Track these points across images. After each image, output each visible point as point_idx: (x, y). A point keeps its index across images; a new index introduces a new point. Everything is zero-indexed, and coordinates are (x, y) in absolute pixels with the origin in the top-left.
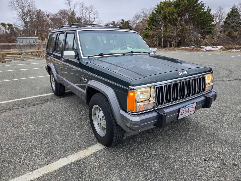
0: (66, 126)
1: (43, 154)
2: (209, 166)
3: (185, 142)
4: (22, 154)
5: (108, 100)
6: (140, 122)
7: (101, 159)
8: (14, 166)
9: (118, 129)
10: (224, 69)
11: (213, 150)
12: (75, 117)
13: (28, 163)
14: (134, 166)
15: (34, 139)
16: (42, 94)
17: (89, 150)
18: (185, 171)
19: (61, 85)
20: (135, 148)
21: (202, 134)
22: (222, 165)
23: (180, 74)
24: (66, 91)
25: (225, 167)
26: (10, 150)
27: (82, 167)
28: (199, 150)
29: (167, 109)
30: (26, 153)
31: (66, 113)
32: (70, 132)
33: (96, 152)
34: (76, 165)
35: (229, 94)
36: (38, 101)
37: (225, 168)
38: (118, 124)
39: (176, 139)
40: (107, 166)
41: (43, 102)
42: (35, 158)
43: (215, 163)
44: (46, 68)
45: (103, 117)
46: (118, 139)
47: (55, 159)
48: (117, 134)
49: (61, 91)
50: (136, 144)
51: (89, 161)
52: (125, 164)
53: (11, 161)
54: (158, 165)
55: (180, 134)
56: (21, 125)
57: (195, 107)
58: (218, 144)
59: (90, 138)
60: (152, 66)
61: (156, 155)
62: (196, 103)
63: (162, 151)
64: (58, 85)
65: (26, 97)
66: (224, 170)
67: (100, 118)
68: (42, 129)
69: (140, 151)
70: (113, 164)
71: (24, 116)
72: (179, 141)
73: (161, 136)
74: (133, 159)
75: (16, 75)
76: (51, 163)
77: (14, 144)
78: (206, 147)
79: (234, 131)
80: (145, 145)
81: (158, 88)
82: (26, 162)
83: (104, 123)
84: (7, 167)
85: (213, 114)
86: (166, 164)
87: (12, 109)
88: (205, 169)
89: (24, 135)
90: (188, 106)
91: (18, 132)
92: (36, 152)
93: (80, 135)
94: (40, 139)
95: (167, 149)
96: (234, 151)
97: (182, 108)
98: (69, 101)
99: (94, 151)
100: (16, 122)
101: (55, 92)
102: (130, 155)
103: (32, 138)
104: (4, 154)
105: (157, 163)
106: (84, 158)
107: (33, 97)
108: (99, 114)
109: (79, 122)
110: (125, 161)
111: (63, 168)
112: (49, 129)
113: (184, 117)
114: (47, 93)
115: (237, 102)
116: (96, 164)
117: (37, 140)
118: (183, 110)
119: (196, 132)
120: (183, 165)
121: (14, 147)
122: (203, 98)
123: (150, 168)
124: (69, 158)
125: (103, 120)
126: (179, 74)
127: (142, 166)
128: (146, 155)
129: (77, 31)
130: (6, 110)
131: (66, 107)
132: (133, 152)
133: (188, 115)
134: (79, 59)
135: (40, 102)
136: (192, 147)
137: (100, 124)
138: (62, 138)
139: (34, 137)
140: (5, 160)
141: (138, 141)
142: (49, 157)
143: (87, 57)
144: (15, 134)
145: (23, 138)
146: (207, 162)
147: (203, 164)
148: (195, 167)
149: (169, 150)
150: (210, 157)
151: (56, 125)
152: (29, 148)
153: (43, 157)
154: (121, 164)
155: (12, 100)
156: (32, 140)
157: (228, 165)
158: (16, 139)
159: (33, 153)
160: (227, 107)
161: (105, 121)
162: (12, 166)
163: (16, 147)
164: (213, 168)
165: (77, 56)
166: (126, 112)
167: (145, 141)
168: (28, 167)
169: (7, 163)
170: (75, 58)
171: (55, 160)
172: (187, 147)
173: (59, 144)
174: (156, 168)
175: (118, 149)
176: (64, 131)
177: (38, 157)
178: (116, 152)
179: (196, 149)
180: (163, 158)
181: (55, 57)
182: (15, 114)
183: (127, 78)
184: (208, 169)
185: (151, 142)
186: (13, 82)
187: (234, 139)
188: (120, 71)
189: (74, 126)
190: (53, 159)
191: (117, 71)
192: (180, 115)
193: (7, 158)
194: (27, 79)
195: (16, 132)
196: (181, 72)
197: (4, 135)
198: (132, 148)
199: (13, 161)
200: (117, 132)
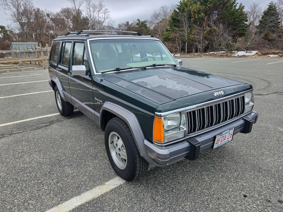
0: (77, 155)
1: (52, 192)
2: (250, 203)
3: (220, 174)
4: (27, 192)
5: (128, 127)
6: (169, 156)
7: (121, 197)
8: (17, 207)
9: (141, 162)
10: (260, 79)
11: (254, 183)
12: (87, 143)
13: (34, 203)
14: (161, 205)
15: (40, 173)
16: (46, 114)
17: (106, 186)
18: (222, 211)
19: (69, 104)
20: (161, 182)
21: (240, 163)
22: (265, 203)
23: (216, 95)
24: (75, 110)
25: (269, 204)
26: (12, 186)
27: (99, 207)
28: (238, 183)
29: (200, 137)
30: (31, 191)
31: (76, 138)
32: (82, 163)
33: (115, 188)
34: (93, 205)
35: (268, 112)
36: (42, 124)
37: (269, 206)
38: (141, 156)
39: (210, 170)
40: (129, 206)
41: (48, 124)
42: (43, 197)
43: (257, 200)
44: (50, 83)
45: (122, 146)
46: (141, 173)
47: (66, 198)
48: (140, 167)
49: (69, 110)
50: (163, 177)
51: (107, 199)
52: (150, 203)
53: (13, 201)
54: (189, 203)
55: (214, 164)
56: (23, 155)
57: (232, 134)
58: (260, 175)
59: (107, 170)
60: (180, 85)
61: (187, 191)
62: (234, 128)
63: (194, 186)
64: (65, 105)
65: (27, 119)
66: (268, 208)
67: (118, 147)
68: (48, 160)
69: (168, 185)
70: (136, 204)
71: (26, 143)
72: (213, 172)
73: (191, 166)
74: (159, 197)
75: (14, 90)
76: (61, 204)
77: (16, 179)
78: (245, 179)
79: (277, 158)
80: (173, 178)
81: (190, 112)
82: (32, 202)
83: (124, 154)
84: (9, 209)
85: (251, 137)
86: (199, 202)
87: (11, 134)
88: (245, 207)
89: (27, 167)
90: (225, 133)
91: (20, 164)
92: (43, 189)
93: (94, 166)
94: (47, 173)
95: (199, 183)
96: (278, 184)
97: (218, 136)
98: (78, 122)
99: (112, 187)
100: (17, 151)
101: (61, 112)
102: (156, 191)
103: (38, 171)
104: (4, 192)
105: (188, 201)
106: (101, 195)
107: (35, 118)
108: (117, 143)
109: (92, 150)
110: (150, 199)
111: (77, 210)
112: (57, 159)
113: (220, 145)
114: (52, 113)
115: (278, 122)
116: (116, 204)
117: (43, 173)
118: (219, 138)
119: (232, 161)
120: (219, 204)
121: (16, 183)
122: (241, 122)
123: (181, 207)
124: (83, 197)
125: (122, 150)
126: (214, 95)
127: (171, 205)
128: (174, 191)
129: (88, 40)
130: (4, 136)
131: (76, 131)
132: (159, 187)
133: (224, 143)
134: (90, 76)
135: (44, 125)
136: (228, 180)
137: (119, 154)
138: (73, 170)
139: (40, 170)
140: (7, 200)
141: (164, 173)
142: (59, 196)
143: (101, 73)
144: (16, 167)
145: (26, 171)
146: (247, 198)
147: (243, 201)
148: (234, 205)
149: (202, 184)
150: (250, 192)
151: (65, 154)
152: (34, 184)
153: (51, 195)
154: (145, 203)
155: (11, 122)
156: (37, 173)
157: (273, 202)
158: (18, 173)
159: (39, 190)
160: (267, 129)
161: (125, 151)
162: (15, 207)
163: (19, 183)
164: (255, 206)
165: (89, 72)
166: (152, 143)
167: (173, 174)
168: (35, 208)
169: (9, 204)
170: (86, 75)
171: (66, 200)
172: (223, 180)
173: (70, 178)
174: (188, 207)
175: (141, 184)
176: (75, 162)
177: (46, 196)
178: (139, 187)
179: (234, 183)
180: (195, 194)
181: (60, 71)
182: (15, 140)
183: (153, 102)
184: (249, 207)
185: (179, 174)
186: (9, 99)
187: (278, 168)
188: (142, 92)
189: (87, 155)
190: (64, 198)
191: (139, 92)
192: (216, 144)
193: (9, 197)
194: (26, 95)
195: (18, 164)
196: (217, 93)
197: (4, 168)
198: (158, 182)
199: (16, 201)
200: (140, 165)
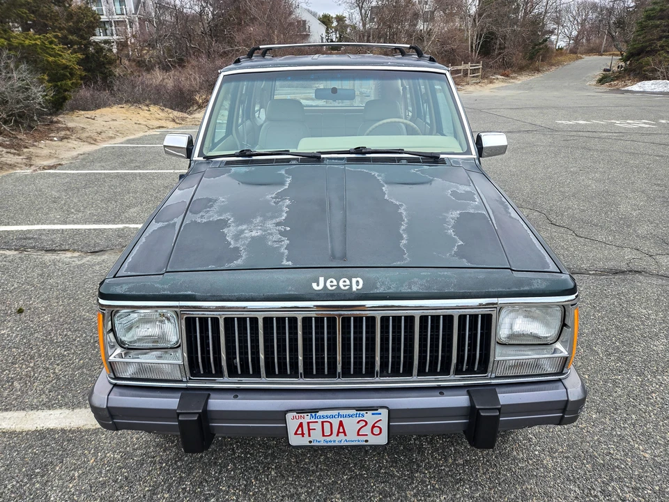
1: (54, 381)
4: (32, 364)
6: (105, 413)
7: (115, 451)
13: (16, 389)
20: (216, 463)
23: (319, 288)
26: (30, 345)
27: (65, 451)
29: (236, 397)
30: (38, 365)
34: (63, 440)
40: (101, 479)
42: (36, 384)
47: (53, 404)
50: (234, 453)
55: (400, 487)
57: (384, 425)
62: (385, 410)
69: (217, 480)
70: (116, 482)
74: (167, 495)
76: (38, 410)
77: (48, 335)
80: (251, 468)
81: (203, 319)
82: (17, 385)
90: (333, 412)
92: (52, 369)
97: (295, 414)
102: (180, 477)
110: (147, 489)
111: (37, 434)
116: (92, 461)
118: (303, 421)
121: (42, 341)
122: (461, 400)
124: (73, 416)
126: (315, 285)
129: (222, 75)
132: (197, 473)
133: (344, 444)
142: (52, 394)
145: (75, 325)
152: (55, 354)
153: (48, 386)
154: (129, 492)
156: (81, 336)
158: (62, 325)
159: (47, 369)
163: (42, 344)
167: (266, 457)
171: (51, 407)
175: (176, 445)
177: (41, 384)
178: (165, 450)
185: (278, 467)
188: (161, 228)
191: (153, 228)
192: (296, 434)
197: (62, 307)
198: (210, 460)
